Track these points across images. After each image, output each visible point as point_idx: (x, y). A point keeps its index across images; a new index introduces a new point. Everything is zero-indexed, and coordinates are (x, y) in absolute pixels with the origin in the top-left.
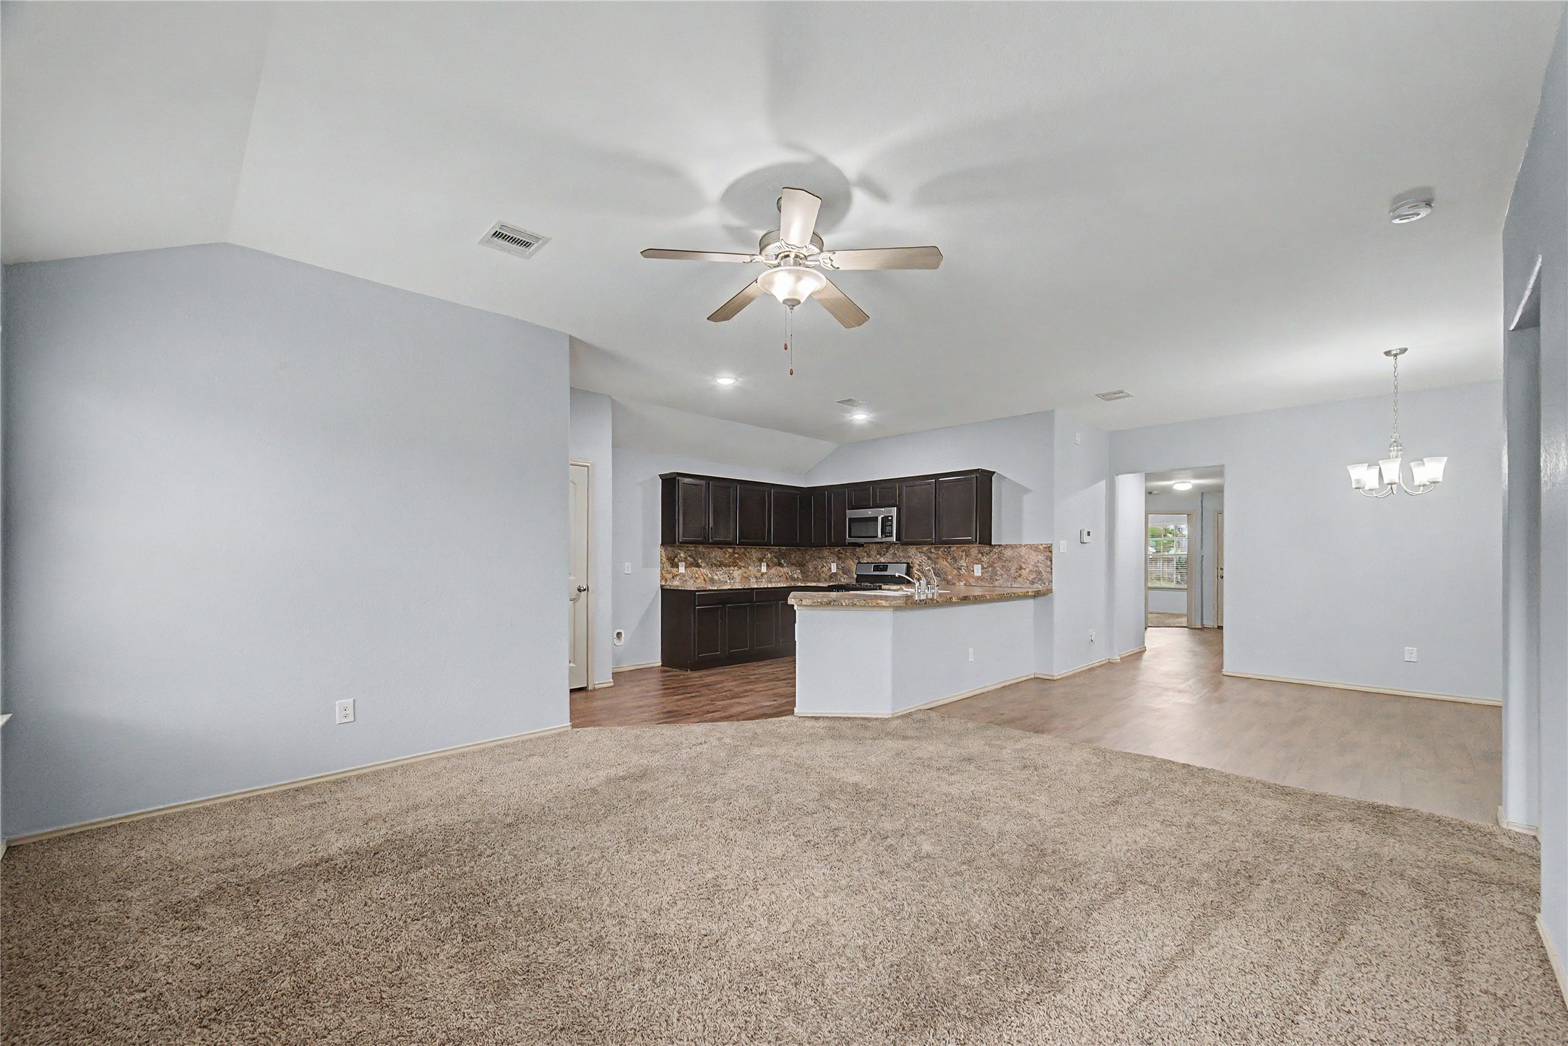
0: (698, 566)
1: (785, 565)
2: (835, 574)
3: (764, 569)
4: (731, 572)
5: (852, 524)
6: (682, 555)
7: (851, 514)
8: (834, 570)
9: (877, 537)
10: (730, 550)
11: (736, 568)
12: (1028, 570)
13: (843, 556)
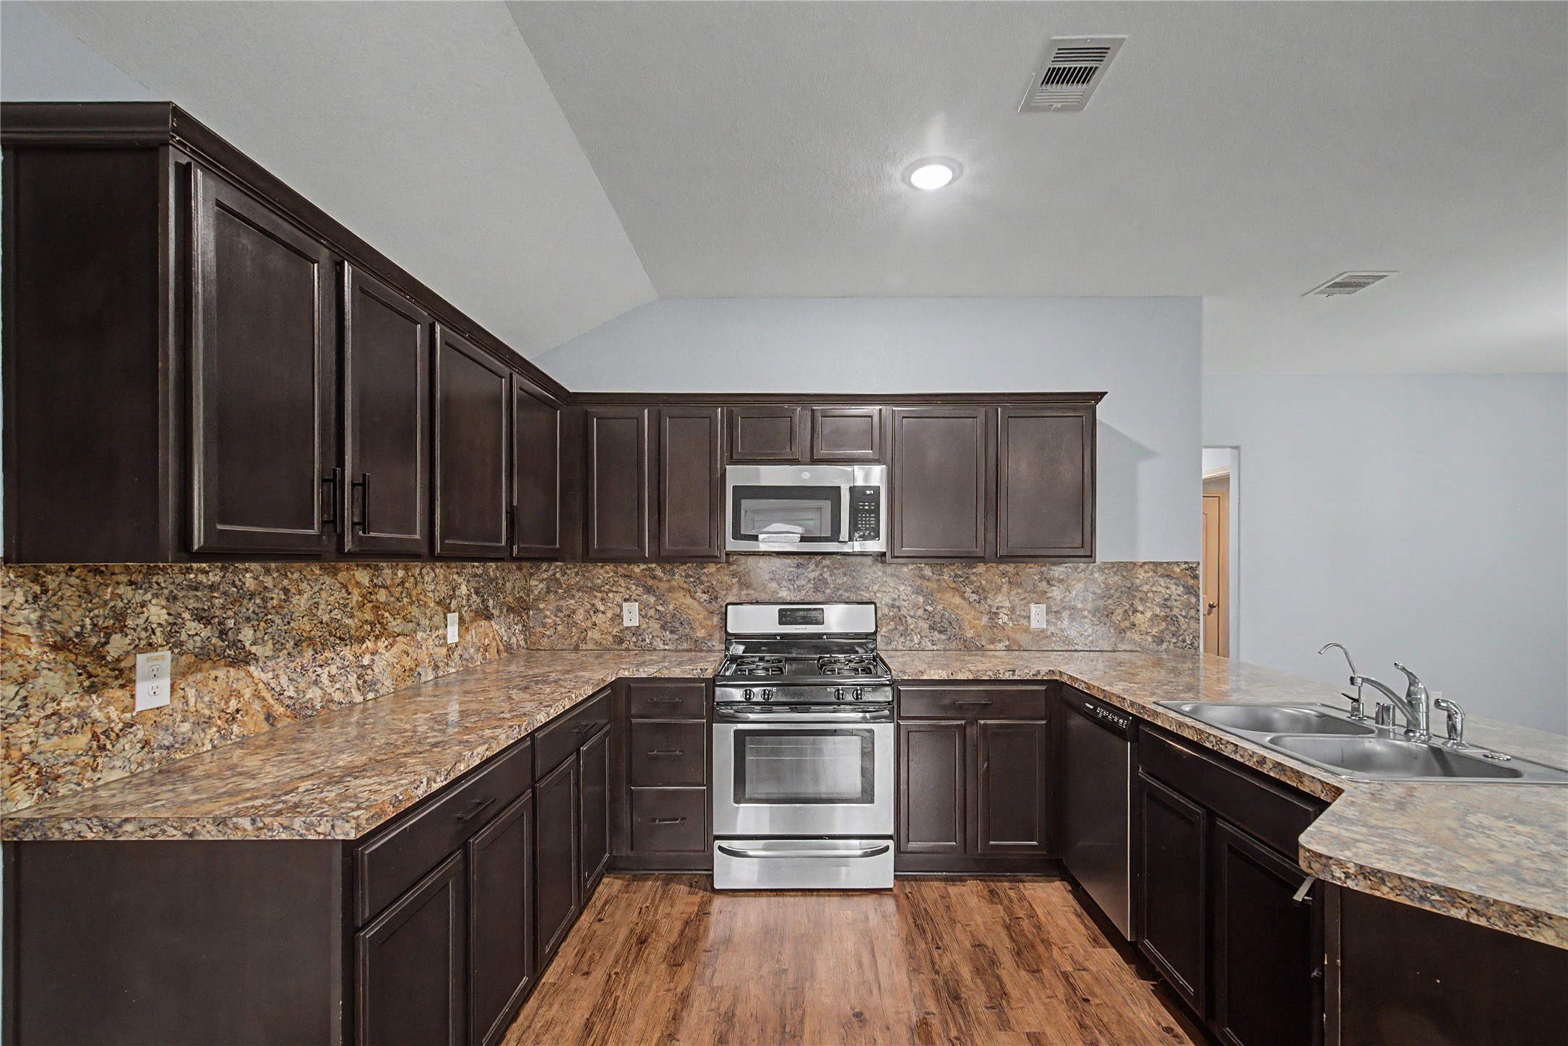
0: (242, 659)
1: (496, 612)
2: (636, 631)
3: (452, 634)
4: (366, 661)
5: (745, 503)
6: (157, 613)
7: (737, 475)
8: (631, 616)
9: (835, 537)
10: (363, 576)
11: (382, 644)
12: (1149, 614)
13: (664, 586)
